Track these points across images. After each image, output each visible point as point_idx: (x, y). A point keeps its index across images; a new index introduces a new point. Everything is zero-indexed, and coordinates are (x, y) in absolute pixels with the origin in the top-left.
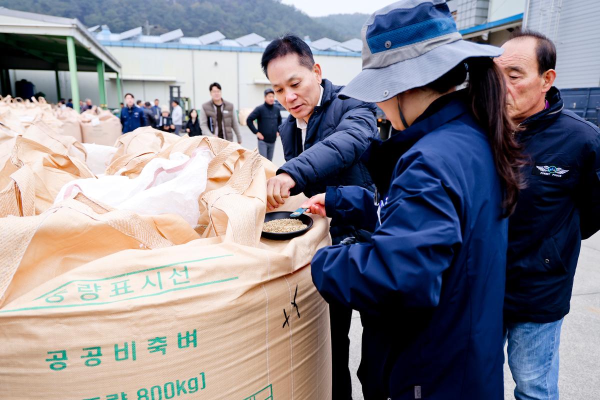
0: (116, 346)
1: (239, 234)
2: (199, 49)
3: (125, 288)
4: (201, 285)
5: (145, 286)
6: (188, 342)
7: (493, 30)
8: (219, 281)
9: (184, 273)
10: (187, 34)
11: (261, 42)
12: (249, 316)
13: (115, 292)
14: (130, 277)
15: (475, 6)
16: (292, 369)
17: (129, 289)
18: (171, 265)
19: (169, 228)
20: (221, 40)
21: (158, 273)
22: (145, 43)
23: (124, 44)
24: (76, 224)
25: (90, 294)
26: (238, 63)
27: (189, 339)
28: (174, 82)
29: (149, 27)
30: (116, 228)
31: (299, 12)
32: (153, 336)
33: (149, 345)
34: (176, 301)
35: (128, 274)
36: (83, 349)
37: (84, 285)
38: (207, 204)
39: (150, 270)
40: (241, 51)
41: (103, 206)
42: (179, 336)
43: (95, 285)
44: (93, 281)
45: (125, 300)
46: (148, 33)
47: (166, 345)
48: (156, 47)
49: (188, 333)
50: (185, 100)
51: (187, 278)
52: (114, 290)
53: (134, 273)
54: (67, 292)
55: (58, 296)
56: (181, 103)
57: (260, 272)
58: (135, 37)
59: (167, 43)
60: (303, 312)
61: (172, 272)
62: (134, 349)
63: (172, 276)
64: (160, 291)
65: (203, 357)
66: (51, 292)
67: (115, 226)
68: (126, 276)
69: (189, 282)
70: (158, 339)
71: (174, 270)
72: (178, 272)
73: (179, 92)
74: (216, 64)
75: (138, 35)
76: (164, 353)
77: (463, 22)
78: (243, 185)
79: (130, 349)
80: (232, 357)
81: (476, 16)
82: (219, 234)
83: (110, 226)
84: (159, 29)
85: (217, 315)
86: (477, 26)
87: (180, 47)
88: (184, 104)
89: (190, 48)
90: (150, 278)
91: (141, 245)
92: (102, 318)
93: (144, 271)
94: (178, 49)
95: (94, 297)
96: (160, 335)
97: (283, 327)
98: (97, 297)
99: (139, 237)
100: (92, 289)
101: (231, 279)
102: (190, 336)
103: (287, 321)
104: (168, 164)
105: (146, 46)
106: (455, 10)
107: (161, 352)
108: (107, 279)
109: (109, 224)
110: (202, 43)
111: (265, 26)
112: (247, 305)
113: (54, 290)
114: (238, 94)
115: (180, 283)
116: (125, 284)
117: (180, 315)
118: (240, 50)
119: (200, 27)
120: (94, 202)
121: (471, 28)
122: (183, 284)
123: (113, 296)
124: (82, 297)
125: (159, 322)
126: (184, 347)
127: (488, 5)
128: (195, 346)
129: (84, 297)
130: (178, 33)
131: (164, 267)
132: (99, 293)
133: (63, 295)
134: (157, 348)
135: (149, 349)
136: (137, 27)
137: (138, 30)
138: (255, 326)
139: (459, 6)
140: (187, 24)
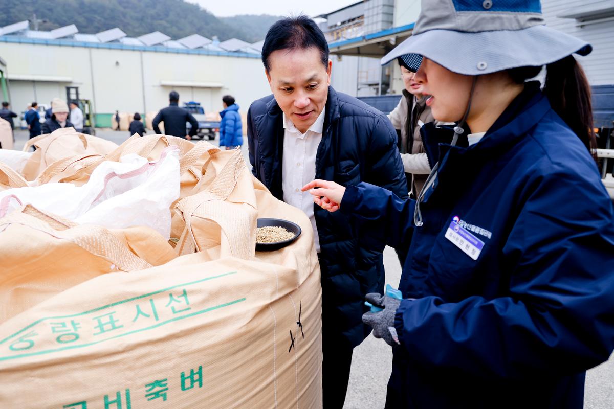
0: (106, 397)
1: (235, 247)
2: (98, 47)
3: (112, 322)
4: (204, 311)
5: (136, 318)
6: (193, 382)
7: (400, 35)
8: (224, 305)
9: (183, 297)
10: (82, 30)
11: (166, 41)
12: (257, 343)
13: (99, 328)
14: (116, 308)
15: (381, 11)
16: (298, 398)
17: (117, 324)
18: (167, 289)
19: (142, 243)
20: (122, 38)
21: (151, 300)
22: (33, 40)
23: (8, 40)
24: (35, 245)
25: (68, 334)
26: (142, 63)
27: (194, 378)
28: (70, 82)
29: (37, 21)
30: (84, 247)
31: (204, 11)
32: (151, 379)
33: (147, 391)
34: (178, 333)
35: (113, 305)
36: (64, 407)
37: (57, 324)
38: (183, 213)
39: (141, 297)
40: (145, 51)
41: (60, 221)
42: (183, 376)
43: (72, 322)
44: (69, 316)
45: (114, 337)
46: (36, 28)
47: (167, 389)
48: (47, 43)
49: (192, 371)
50: (84, 102)
51: (188, 304)
52: (98, 327)
53: (121, 302)
54: (37, 335)
55: (26, 341)
56: (80, 105)
57: (268, 290)
58: (21, 31)
59: (59, 40)
60: (307, 332)
61: (168, 299)
62: (128, 399)
63: (170, 303)
64: (156, 323)
65: (209, 397)
66: (13, 336)
67: (82, 244)
68: (110, 307)
69: (189, 309)
70: (158, 383)
71: (171, 295)
72: (175, 297)
73: (77, 94)
74: (117, 63)
75: (25, 30)
76: (165, 399)
77: (370, 27)
78: (224, 190)
79: (123, 399)
80: (240, 393)
81: (383, 21)
82: (202, 248)
83: (78, 245)
84: (48, 24)
85: (225, 346)
86: (384, 30)
87: (75, 44)
88: (84, 106)
89: (86, 46)
90: (141, 308)
91: (113, 267)
92: (87, 364)
93: (133, 299)
94: (73, 46)
95: (74, 337)
96: (159, 377)
97: (290, 351)
98: (77, 337)
99: (110, 257)
100: (69, 327)
101: (238, 301)
102: (195, 374)
103: (293, 344)
104: (121, 168)
105: (34, 43)
106: (362, 14)
107: (161, 398)
108: (86, 312)
109: (76, 243)
110: (100, 40)
111: (168, 25)
112: (257, 331)
113: (18, 333)
114: (144, 97)
115: (180, 311)
116: (111, 317)
117: (183, 350)
118: (143, 50)
119: (96, 24)
120: (47, 216)
121: (379, 32)
122: (183, 312)
123: (97, 334)
124: (58, 339)
125: (159, 361)
126: (188, 388)
127: (393, 11)
128: (200, 385)
129: (61, 339)
130: (72, 29)
131: (158, 292)
132: (79, 332)
133: (33, 338)
134: (157, 394)
135: (147, 396)
136: (20, 20)
137: (24, 25)
138: (264, 353)
139: (365, 10)
140: (81, 20)
